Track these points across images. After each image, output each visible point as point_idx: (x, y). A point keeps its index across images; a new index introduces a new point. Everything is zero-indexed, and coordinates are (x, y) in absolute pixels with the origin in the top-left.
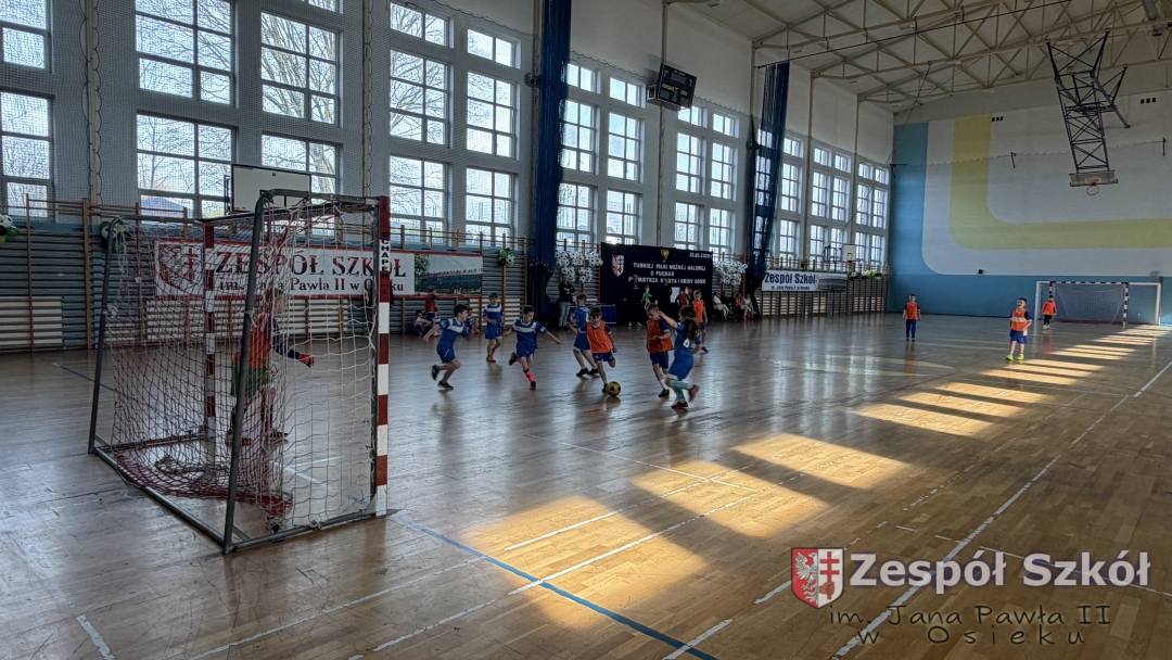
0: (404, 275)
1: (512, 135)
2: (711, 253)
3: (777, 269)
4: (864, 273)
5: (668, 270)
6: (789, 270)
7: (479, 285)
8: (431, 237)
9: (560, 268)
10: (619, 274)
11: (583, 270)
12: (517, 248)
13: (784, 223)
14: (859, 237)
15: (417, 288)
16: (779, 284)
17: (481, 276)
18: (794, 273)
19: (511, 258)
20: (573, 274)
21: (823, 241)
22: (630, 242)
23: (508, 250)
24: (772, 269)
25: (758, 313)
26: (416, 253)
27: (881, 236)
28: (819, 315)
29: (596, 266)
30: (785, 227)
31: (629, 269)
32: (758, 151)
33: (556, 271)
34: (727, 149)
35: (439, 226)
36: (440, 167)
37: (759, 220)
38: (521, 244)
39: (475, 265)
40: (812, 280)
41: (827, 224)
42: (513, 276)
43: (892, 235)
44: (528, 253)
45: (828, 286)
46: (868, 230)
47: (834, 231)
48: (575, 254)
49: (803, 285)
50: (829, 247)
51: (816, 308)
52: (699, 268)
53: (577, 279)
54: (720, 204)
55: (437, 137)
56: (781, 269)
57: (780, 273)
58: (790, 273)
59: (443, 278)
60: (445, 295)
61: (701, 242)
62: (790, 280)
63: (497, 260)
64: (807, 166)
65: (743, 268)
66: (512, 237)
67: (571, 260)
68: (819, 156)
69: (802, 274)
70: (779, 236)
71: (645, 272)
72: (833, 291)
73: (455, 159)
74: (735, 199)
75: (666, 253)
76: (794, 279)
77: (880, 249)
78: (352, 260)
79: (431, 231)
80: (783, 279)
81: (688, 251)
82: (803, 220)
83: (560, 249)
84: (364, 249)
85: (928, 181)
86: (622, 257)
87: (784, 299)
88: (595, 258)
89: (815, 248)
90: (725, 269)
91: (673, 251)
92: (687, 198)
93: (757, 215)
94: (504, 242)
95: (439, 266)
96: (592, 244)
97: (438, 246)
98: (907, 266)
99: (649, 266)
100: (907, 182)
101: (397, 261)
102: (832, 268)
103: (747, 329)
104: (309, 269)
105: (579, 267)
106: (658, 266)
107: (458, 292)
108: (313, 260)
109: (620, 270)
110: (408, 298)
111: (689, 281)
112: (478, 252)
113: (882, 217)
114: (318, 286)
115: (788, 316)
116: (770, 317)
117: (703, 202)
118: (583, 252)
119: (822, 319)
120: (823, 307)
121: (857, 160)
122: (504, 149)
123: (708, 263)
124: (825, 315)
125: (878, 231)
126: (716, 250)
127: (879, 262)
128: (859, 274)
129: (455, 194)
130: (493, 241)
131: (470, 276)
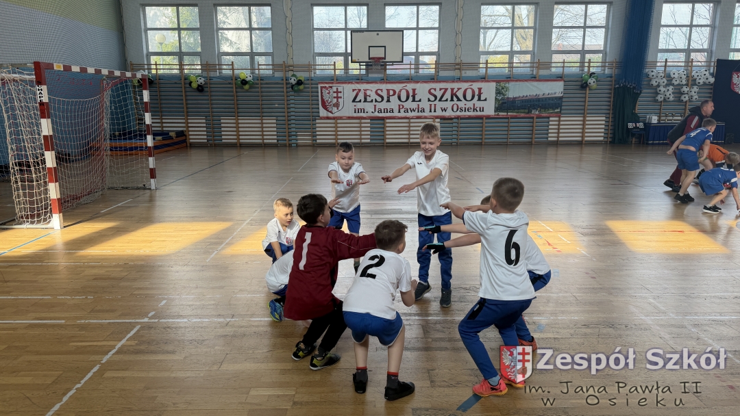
0: (485, 100)
7: (558, 106)
9: (655, 88)
12: (606, 71)
15: (497, 110)
17: (561, 98)
20: (672, 93)
23: (593, 74)
26: (498, 82)
29: (706, 84)
33: (649, 91)
36: (531, 8)
38: (613, 67)
44: (617, 75)
53: (678, 97)
59: (522, 101)
60: (523, 115)
63: (581, 84)
67: (670, 80)
78: (443, 91)
79: (518, 63)
83: (656, 70)
84: (453, 82)
88: (705, 76)
95: (516, 91)
96: (710, 62)
97: (518, 75)
101: (480, 89)
104: (411, 98)
107: (535, 112)
108: (415, 92)
110: (488, 117)
112: (559, 78)
114: (417, 110)
131: (549, 98)
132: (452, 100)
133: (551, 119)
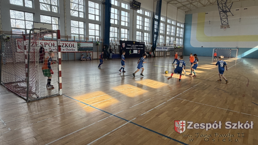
0: (75, 47)
1: (99, 16)
2: (144, 43)
3: (159, 46)
4: (178, 47)
5: (135, 46)
6: (162, 46)
7: (92, 49)
8: (81, 39)
9: (111, 46)
10: (124, 47)
11: (116, 46)
12: (101, 41)
13: (161, 36)
14: (177, 39)
15: (78, 50)
16: (159, 49)
17: (93, 47)
18: (163, 47)
19: (99, 43)
20: (113, 47)
21: (169, 40)
22: (126, 40)
23: (99, 42)
24: (158, 46)
25: (155, 55)
26: (78, 42)
27: (182, 39)
28: (168, 56)
29: (119, 45)
30: (161, 37)
31: (126, 46)
32: (155, 20)
33: (110, 46)
34: (148, 19)
35: (83, 36)
36: (83, 23)
37: (155, 35)
38: (102, 40)
39: (91, 45)
40: (167, 48)
41: (170, 36)
42: (100, 47)
43: (184, 39)
44: (103, 42)
45: (170, 50)
46: (179, 38)
47: (172, 38)
48: (114, 43)
49: (165, 50)
50: (170, 41)
51: (167, 54)
52: (142, 46)
53: (114, 48)
54: (146, 32)
55: (82, 16)
56: (160, 46)
57: (160, 47)
58: (162, 47)
59: (84, 48)
60: (85, 52)
61: (142, 40)
62: (162, 48)
64: (166, 23)
65: (151, 46)
66: (100, 39)
67: (113, 44)
68: (168, 21)
69: (164, 47)
70: (159, 39)
71: (130, 47)
72: (171, 51)
73: (86, 21)
74: (150, 31)
75: (134, 43)
76: (163, 48)
77: (182, 42)
78: (63, 44)
79: (81, 37)
80: (160, 48)
81: (139, 42)
82: (165, 35)
83: (110, 42)
84: (66, 41)
85: (192, 27)
86: (125, 43)
87: (160, 53)
88: (118, 43)
89: (167, 41)
90: (148, 46)
91: (136, 42)
92: (139, 30)
93: (154, 34)
94: (98, 40)
95: (83, 45)
96: (118, 40)
97: (82, 41)
98: (187, 45)
99: (130, 45)
100: (188, 27)
101: (73, 44)
102: (171, 46)
103: (152, 59)
104: (53, 46)
105: (115, 45)
106: (132, 45)
107: (87, 51)
108: (54, 44)
109: (124, 46)
110: (76, 52)
111: (139, 49)
112: (92, 42)
113: (182, 35)
114: (55, 50)
115: (161, 56)
116: (157, 56)
117: (143, 31)
118: (116, 42)
119: (169, 57)
120: (169, 54)
121: (177, 22)
122: (97, 19)
123: (144, 45)
124: (169, 56)
125: (181, 38)
126: (145, 42)
127: (181, 44)
128: (177, 47)
129: (86, 29)
130: (95, 40)
131: (90, 47)
132: (66, 47)
133: (91, 53)
